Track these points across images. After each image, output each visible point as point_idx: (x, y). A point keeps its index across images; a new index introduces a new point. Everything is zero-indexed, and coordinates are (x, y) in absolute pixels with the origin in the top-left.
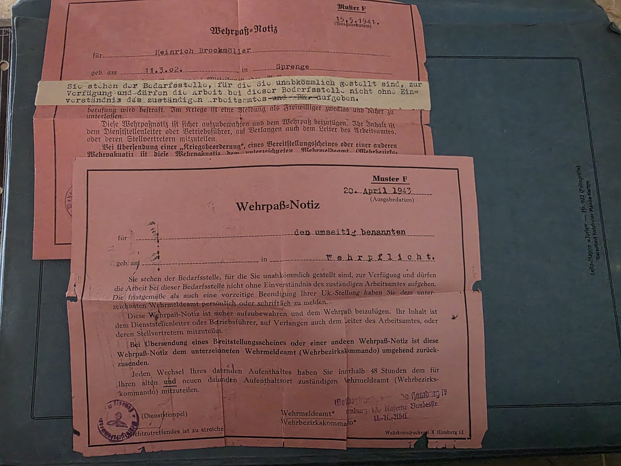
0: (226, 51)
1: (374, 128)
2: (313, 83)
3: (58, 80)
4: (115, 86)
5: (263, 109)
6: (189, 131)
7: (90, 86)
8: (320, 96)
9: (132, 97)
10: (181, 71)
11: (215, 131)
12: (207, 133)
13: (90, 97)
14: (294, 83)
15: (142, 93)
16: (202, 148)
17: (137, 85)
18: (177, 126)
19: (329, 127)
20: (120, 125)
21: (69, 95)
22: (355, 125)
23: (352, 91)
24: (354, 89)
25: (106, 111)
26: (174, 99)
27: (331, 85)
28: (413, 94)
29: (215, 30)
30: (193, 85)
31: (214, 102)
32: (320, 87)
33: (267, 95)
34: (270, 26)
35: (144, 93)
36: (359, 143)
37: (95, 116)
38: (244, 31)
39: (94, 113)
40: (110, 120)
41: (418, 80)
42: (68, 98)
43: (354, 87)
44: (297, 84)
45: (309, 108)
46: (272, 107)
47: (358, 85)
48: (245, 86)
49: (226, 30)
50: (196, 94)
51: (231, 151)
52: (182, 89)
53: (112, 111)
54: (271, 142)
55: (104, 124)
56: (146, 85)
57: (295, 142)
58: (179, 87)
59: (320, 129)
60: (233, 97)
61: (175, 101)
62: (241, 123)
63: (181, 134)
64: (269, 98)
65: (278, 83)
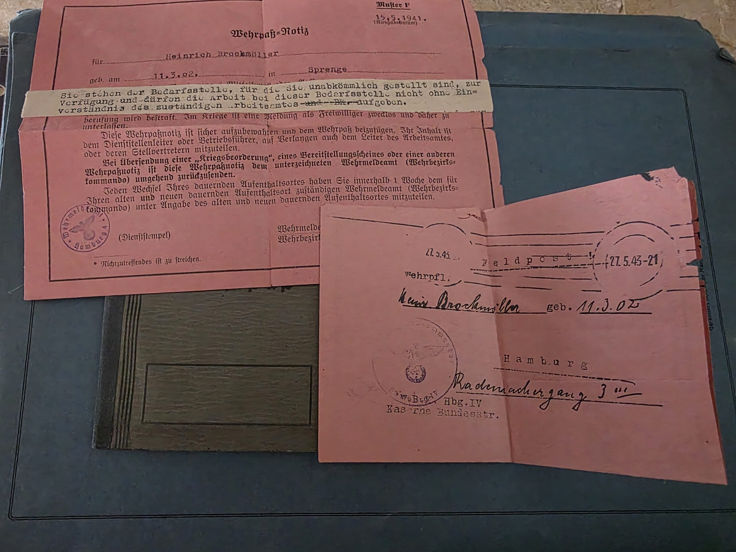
0: (249, 54)
1: (426, 135)
2: (352, 86)
3: (50, 90)
4: (118, 94)
5: (294, 115)
6: (205, 140)
7: (88, 95)
8: (361, 101)
9: (138, 104)
10: (196, 75)
11: (237, 139)
12: (228, 141)
13: (88, 106)
14: (330, 87)
15: (149, 100)
16: (221, 159)
17: (143, 91)
18: (192, 135)
19: (373, 135)
20: (124, 136)
21: (62, 105)
22: (404, 131)
23: (398, 94)
24: (401, 91)
25: (106, 120)
26: (188, 106)
27: (373, 88)
28: (471, 94)
29: (237, 33)
30: (211, 90)
31: (236, 107)
32: (361, 90)
33: (298, 100)
34: (300, 28)
35: (153, 100)
36: (409, 153)
37: (93, 127)
38: (270, 34)
39: (92, 124)
40: (112, 131)
41: (476, 78)
42: (61, 109)
43: (400, 90)
44: (334, 88)
45: (349, 114)
46: (306, 114)
47: (405, 87)
48: (273, 91)
49: (249, 34)
50: (214, 100)
51: (257, 162)
52: (197, 95)
53: (114, 121)
54: (306, 153)
55: (104, 136)
56: (154, 91)
57: (333, 153)
58: (194, 92)
59: (362, 138)
60: (258, 102)
61: (189, 107)
62: (268, 131)
63: (197, 144)
64: (301, 104)
65: (312, 87)
